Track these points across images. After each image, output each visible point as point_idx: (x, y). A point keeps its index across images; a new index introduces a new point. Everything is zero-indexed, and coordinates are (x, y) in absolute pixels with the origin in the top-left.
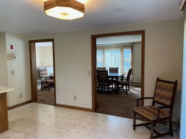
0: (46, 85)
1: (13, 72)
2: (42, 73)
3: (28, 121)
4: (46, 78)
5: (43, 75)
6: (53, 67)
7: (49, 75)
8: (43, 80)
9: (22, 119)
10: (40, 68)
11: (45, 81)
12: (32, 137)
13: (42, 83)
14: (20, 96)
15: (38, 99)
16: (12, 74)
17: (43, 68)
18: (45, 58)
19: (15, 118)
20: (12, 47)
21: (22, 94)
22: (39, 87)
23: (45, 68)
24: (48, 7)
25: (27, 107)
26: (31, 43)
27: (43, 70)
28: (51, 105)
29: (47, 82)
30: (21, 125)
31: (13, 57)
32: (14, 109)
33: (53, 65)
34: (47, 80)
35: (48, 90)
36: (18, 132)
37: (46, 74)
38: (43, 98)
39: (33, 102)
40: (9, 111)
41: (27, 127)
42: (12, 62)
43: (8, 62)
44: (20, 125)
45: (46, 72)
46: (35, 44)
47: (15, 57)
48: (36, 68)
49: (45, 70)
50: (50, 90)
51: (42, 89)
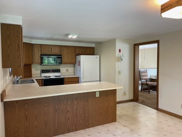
0: (146, 87)
1: (119, 72)
2: (143, 74)
3: (132, 119)
4: (146, 80)
5: (143, 76)
6: (157, 69)
7: (149, 77)
8: (143, 81)
9: (126, 115)
10: (141, 70)
11: (145, 83)
12: (137, 135)
13: (142, 84)
14: (124, 94)
15: (139, 100)
16: (119, 74)
17: (144, 70)
18: (145, 59)
19: (121, 113)
20: (120, 51)
21: (126, 93)
22: (140, 88)
23: (146, 70)
24: (166, 9)
25: (129, 105)
26: (136, 46)
27: (143, 72)
28: (152, 108)
29: (147, 84)
30: (127, 120)
31: (120, 59)
32: (119, 104)
33: (157, 67)
34: (147, 82)
35: (148, 92)
36: (125, 126)
37: (147, 76)
38: (144, 100)
39: (135, 102)
40: (117, 105)
41: (131, 124)
42: (119, 63)
43: (117, 63)
44: (125, 120)
45: (146, 74)
46: (139, 47)
47: (122, 60)
48: (139, 69)
49: (146, 72)
50: (150, 93)
51: (141, 90)
